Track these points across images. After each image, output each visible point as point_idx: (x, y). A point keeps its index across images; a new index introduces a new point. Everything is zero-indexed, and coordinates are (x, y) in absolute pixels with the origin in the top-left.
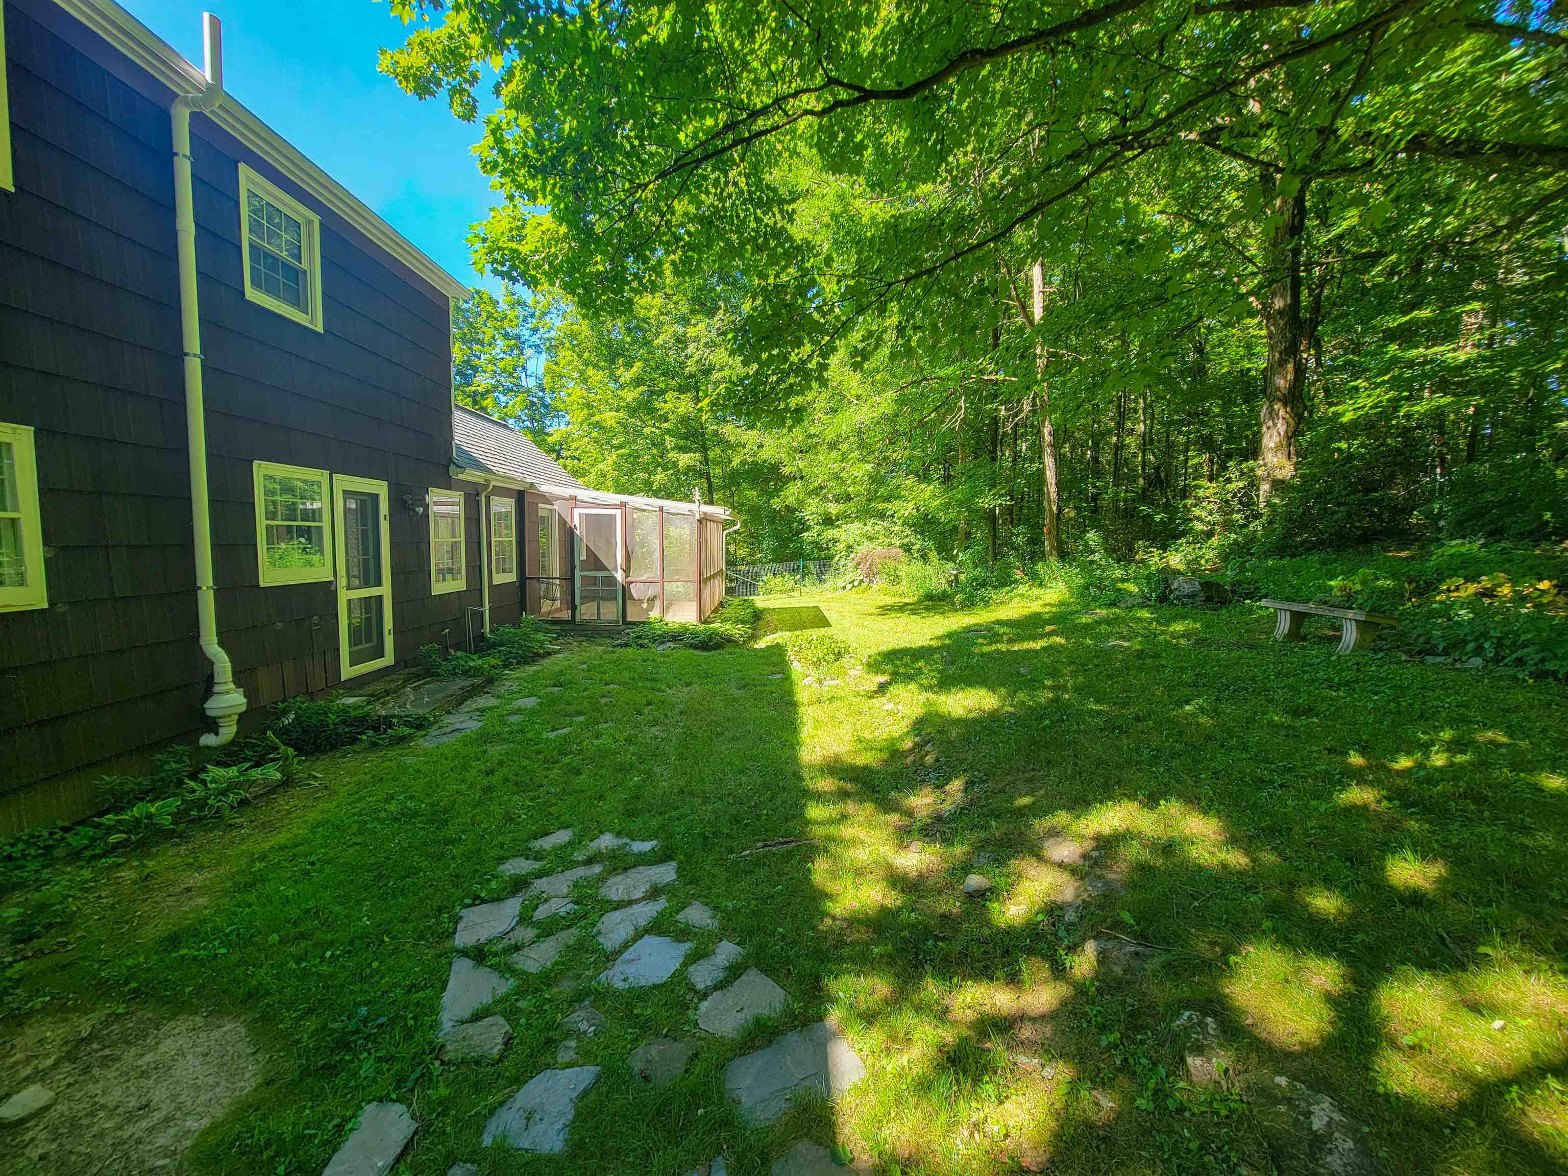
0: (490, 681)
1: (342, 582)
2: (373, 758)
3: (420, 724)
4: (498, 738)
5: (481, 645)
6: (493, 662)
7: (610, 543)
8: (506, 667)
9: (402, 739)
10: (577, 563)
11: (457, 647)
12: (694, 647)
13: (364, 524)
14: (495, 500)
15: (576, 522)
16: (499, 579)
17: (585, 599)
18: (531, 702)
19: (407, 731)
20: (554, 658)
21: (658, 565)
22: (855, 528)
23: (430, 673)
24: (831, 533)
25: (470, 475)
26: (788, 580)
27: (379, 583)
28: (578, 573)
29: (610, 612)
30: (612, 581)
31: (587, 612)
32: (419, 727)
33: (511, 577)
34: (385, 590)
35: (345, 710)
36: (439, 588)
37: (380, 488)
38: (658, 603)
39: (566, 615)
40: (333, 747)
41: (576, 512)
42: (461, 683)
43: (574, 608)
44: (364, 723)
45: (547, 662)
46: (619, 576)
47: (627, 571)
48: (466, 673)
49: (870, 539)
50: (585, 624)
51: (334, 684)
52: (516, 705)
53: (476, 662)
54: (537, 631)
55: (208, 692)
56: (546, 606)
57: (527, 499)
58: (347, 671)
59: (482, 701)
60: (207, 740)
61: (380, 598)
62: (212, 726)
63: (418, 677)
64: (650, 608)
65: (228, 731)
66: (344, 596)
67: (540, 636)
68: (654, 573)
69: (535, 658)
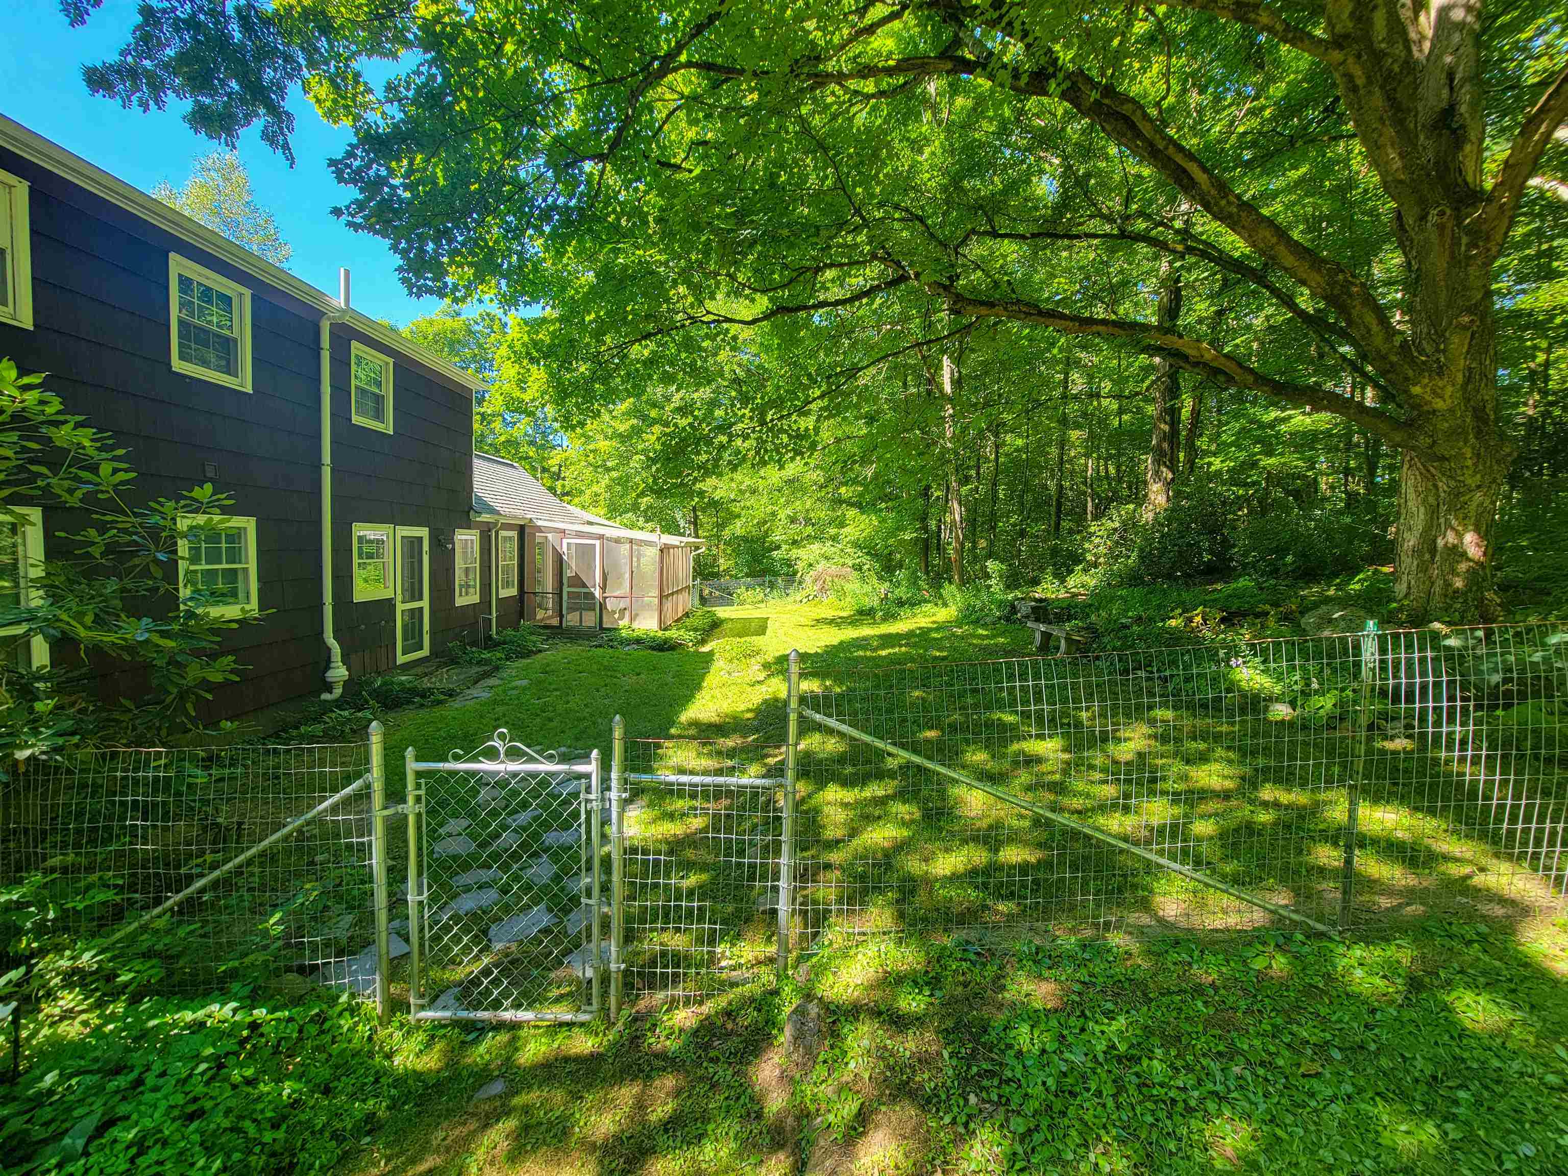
0: (497, 668)
1: (399, 598)
2: (422, 713)
3: (451, 694)
4: (503, 703)
5: (489, 643)
6: (499, 655)
7: (591, 568)
8: (508, 659)
9: (440, 702)
10: (565, 581)
11: (474, 644)
12: (653, 648)
13: (412, 557)
14: (503, 533)
15: (565, 549)
16: (504, 593)
17: (571, 609)
18: (525, 682)
19: (442, 697)
20: (543, 655)
21: (627, 584)
22: (816, 547)
23: (453, 661)
24: (795, 553)
25: (485, 517)
26: (759, 593)
27: (421, 598)
28: (566, 589)
29: (590, 620)
30: (592, 596)
31: (572, 619)
32: (451, 696)
33: (513, 591)
34: (425, 604)
35: (401, 683)
36: (460, 602)
37: (423, 532)
38: (627, 613)
39: (555, 622)
40: (397, 706)
41: (565, 541)
42: (476, 669)
43: (561, 616)
44: (414, 692)
45: (540, 656)
46: (597, 593)
47: (604, 588)
48: (479, 663)
49: (827, 558)
50: (570, 629)
51: (393, 667)
52: (514, 684)
53: (486, 655)
54: (532, 634)
55: (328, 667)
56: (540, 614)
57: (527, 530)
58: (401, 659)
59: (492, 681)
60: (325, 696)
61: (421, 609)
62: (329, 688)
63: (446, 664)
64: (621, 618)
65: (338, 691)
66: (400, 607)
67: (534, 638)
68: (625, 589)
69: (529, 654)
